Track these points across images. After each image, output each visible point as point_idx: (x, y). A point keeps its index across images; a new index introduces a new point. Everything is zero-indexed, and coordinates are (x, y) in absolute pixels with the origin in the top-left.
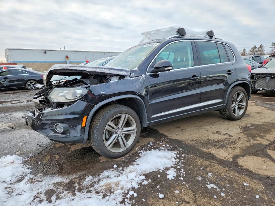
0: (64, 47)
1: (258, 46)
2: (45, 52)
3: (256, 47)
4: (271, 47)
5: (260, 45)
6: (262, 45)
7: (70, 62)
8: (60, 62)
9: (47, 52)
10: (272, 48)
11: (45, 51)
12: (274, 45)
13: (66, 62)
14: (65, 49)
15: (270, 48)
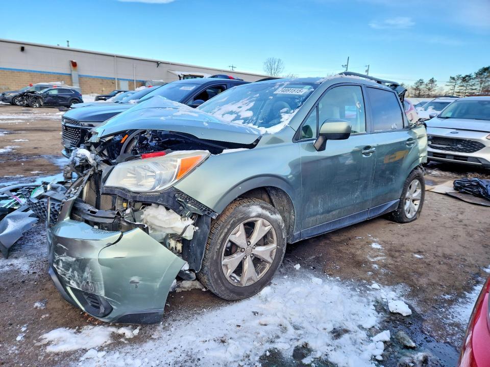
0: (68, 42)
1: (426, 81)
2: (23, 49)
3: (423, 82)
4: (448, 84)
5: (429, 79)
6: (433, 78)
7: (79, 75)
8: (57, 73)
9: (26, 47)
10: (450, 87)
11: (23, 46)
12: (452, 81)
13: (70, 75)
14: (68, 46)
15: (447, 87)
